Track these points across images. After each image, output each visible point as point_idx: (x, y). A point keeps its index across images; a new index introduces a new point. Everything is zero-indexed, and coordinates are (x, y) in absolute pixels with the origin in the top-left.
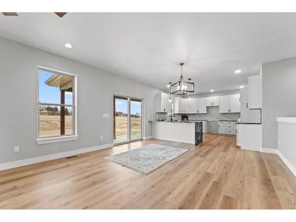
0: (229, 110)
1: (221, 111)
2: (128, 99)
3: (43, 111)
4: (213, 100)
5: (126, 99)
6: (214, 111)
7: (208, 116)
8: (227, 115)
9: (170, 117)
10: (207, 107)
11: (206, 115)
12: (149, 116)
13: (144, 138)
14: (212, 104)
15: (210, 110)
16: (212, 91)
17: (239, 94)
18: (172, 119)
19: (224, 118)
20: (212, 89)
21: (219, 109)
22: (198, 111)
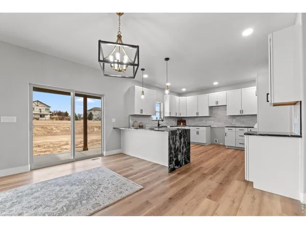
0: (242, 111)
1: (230, 113)
2: (72, 93)
3: (53, 116)
4: (218, 96)
5: (69, 94)
6: (219, 113)
7: (212, 120)
8: (239, 118)
9: (157, 122)
10: (211, 108)
11: (209, 118)
12: (114, 120)
13: (105, 153)
14: (217, 102)
15: (215, 111)
16: (216, 83)
17: (255, 87)
18: (159, 125)
19: (234, 122)
20: (216, 81)
21: (226, 109)
22: (197, 113)
